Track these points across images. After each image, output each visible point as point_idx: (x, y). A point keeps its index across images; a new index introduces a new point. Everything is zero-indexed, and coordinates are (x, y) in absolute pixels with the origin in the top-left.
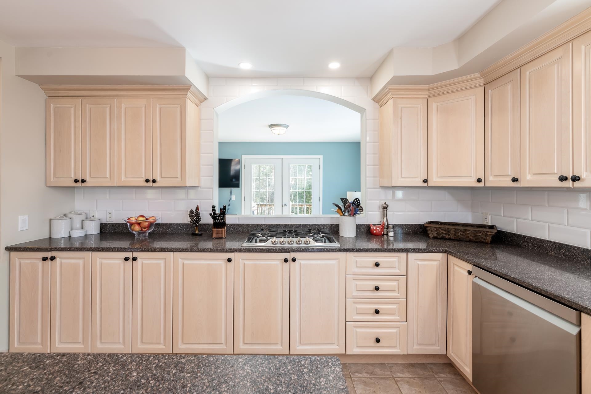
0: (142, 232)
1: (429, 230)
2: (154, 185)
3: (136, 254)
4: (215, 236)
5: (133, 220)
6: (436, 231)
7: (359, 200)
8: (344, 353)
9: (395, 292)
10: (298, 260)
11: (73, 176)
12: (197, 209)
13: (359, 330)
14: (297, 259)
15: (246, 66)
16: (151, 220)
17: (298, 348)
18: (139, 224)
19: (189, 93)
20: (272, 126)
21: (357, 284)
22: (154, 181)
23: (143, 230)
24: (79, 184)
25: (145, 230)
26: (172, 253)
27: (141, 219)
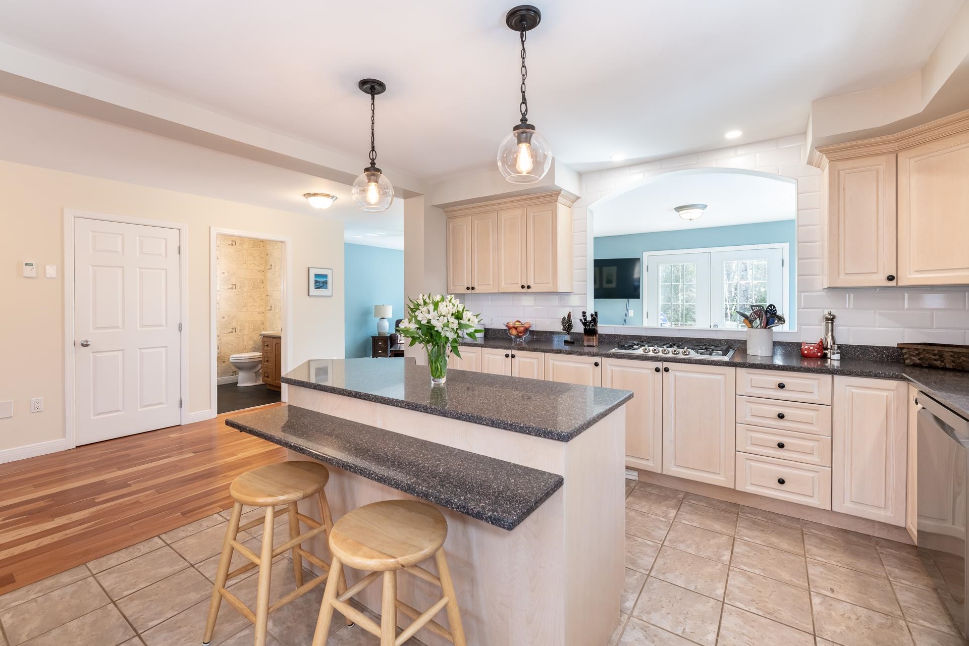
0: (518, 336)
1: (906, 352)
2: (529, 290)
3: (514, 352)
4: (586, 343)
5: (511, 325)
6: (918, 355)
7: (774, 307)
8: (734, 488)
9: (812, 425)
10: (673, 372)
11: (465, 285)
12: (569, 315)
13: (753, 463)
14: (672, 370)
15: (619, 156)
16: (526, 326)
17: (672, 469)
18: (516, 328)
19: (559, 197)
20: (679, 209)
21: (751, 408)
22: (529, 287)
23: (520, 334)
24: (470, 291)
25: (521, 335)
26: (543, 353)
27: (518, 323)
